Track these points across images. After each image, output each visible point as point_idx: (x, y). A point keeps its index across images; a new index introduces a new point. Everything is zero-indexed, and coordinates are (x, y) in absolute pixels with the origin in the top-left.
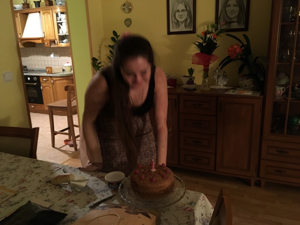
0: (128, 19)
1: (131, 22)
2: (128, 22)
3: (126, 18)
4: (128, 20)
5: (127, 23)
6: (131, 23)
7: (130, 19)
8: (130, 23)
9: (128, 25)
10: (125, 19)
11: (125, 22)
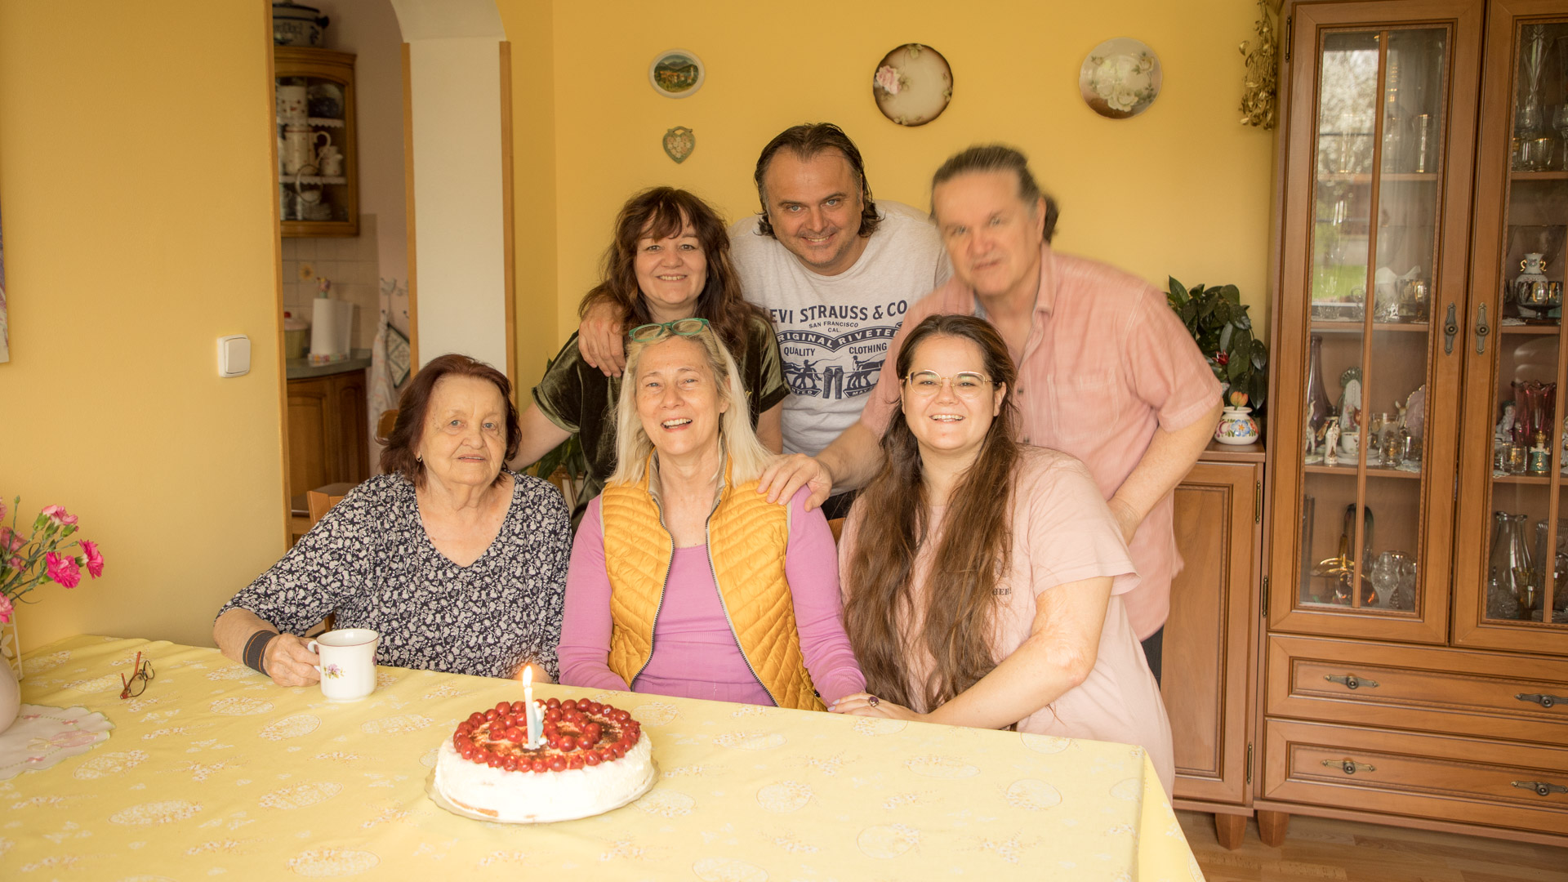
0: (679, 132)
1: (692, 141)
2: (678, 144)
3: (672, 127)
4: (681, 136)
5: (676, 144)
6: (692, 148)
7: (691, 131)
8: (689, 145)
9: (679, 156)
10: (669, 131)
11: (665, 140)
